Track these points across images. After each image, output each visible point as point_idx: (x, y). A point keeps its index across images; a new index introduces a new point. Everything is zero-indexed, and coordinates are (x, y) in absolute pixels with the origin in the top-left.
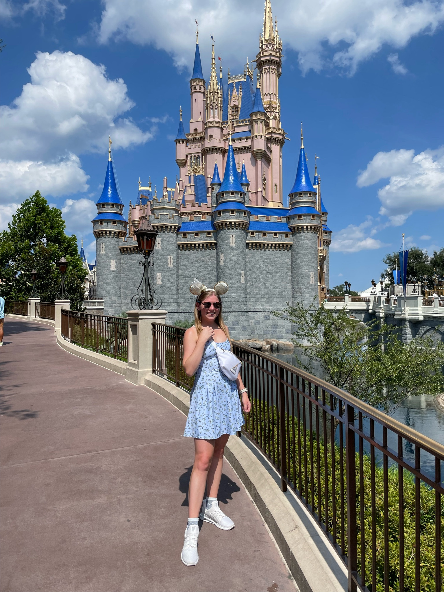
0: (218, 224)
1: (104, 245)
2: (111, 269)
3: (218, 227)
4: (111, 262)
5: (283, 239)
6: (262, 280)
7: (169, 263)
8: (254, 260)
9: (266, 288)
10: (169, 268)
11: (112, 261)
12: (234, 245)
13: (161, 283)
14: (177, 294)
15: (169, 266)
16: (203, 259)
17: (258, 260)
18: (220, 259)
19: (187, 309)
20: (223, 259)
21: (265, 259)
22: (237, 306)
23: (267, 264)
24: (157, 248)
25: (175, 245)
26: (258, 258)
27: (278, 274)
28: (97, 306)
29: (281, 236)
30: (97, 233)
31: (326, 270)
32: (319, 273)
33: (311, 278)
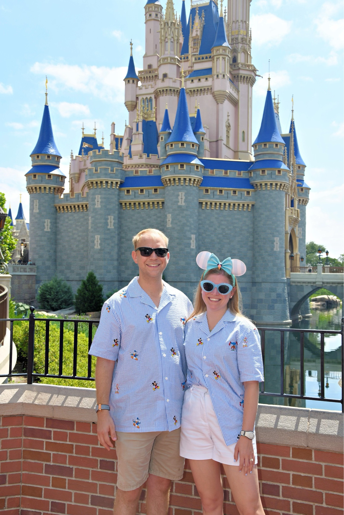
0: (166, 180)
1: (37, 202)
2: (46, 230)
3: (165, 183)
4: (45, 222)
5: (243, 198)
7: (109, 223)
8: (208, 222)
10: (109, 229)
11: (46, 220)
12: (183, 204)
13: (99, 247)
14: (118, 260)
15: (109, 227)
16: (148, 220)
17: (212, 222)
18: (168, 220)
19: (129, 278)
20: (171, 220)
21: (222, 220)
22: (185, 275)
23: (224, 227)
24: (96, 206)
25: (117, 203)
26: (213, 220)
27: (237, 239)
28: (29, 272)
29: (241, 193)
30: (30, 188)
31: (301, 234)
32: (287, 238)
33: (275, 243)
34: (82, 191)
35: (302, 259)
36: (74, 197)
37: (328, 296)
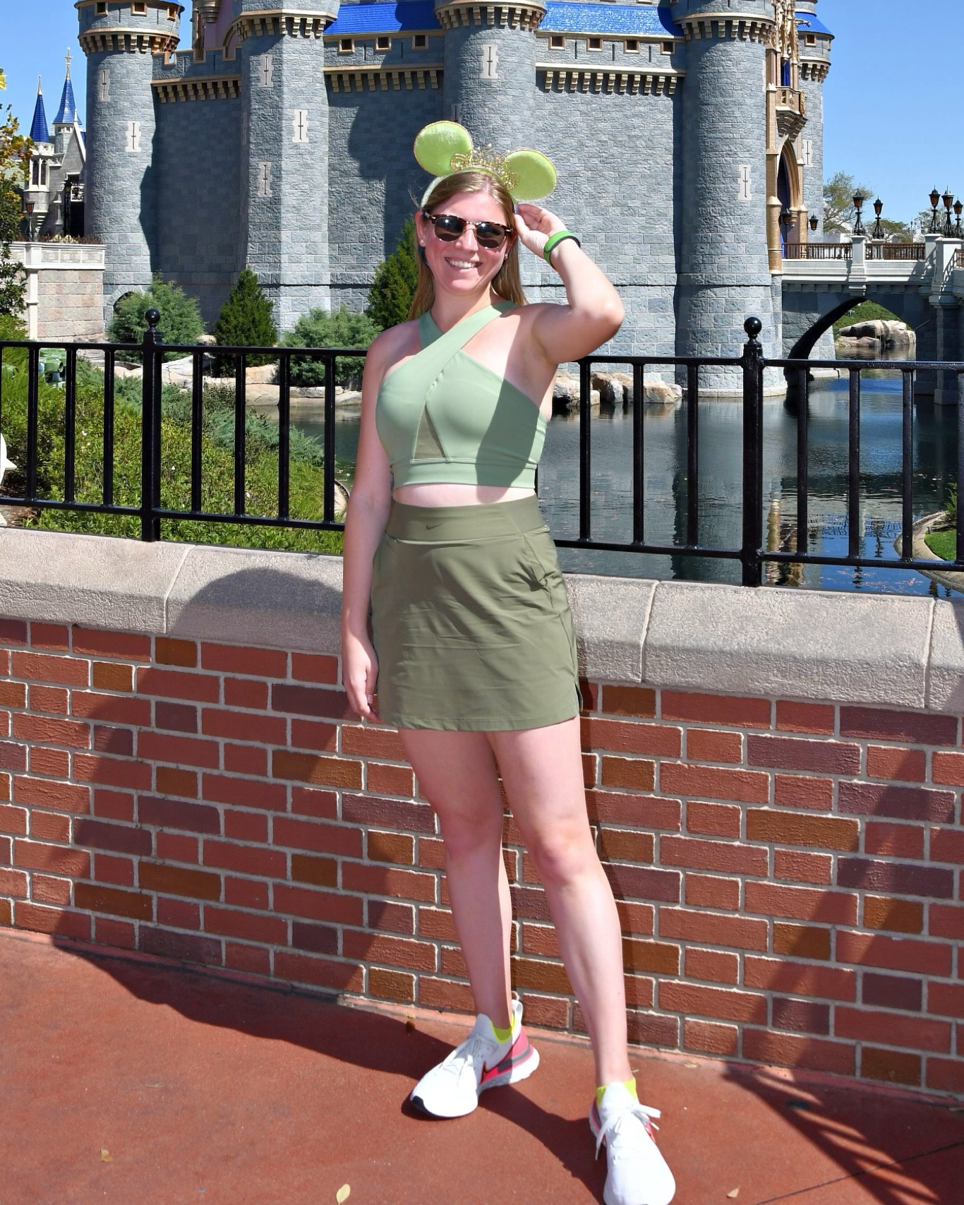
0: (447, 12)
1: (107, 76)
3: (446, 21)
4: (126, 129)
6: (587, 188)
7: (297, 130)
8: (561, 124)
9: (602, 212)
10: (296, 145)
11: (130, 124)
12: (494, 76)
13: (269, 193)
15: (295, 140)
17: (574, 125)
19: (350, 277)
20: (460, 118)
21: (596, 120)
23: (604, 138)
24: (261, 85)
25: (319, 75)
26: (577, 118)
27: (640, 169)
28: (84, 262)
29: (650, 47)
30: (89, 39)
31: (810, 156)
32: (774, 168)
33: (740, 181)
34: (224, 45)
35: (814, 222)
36: (204, 61)
37: (885, 322)
